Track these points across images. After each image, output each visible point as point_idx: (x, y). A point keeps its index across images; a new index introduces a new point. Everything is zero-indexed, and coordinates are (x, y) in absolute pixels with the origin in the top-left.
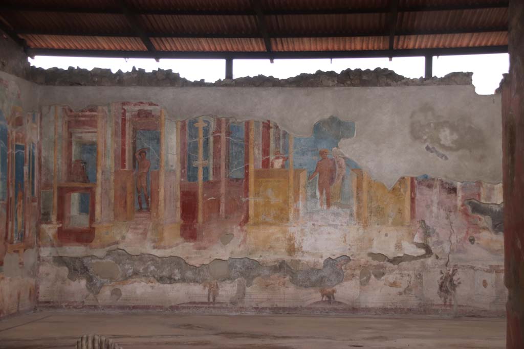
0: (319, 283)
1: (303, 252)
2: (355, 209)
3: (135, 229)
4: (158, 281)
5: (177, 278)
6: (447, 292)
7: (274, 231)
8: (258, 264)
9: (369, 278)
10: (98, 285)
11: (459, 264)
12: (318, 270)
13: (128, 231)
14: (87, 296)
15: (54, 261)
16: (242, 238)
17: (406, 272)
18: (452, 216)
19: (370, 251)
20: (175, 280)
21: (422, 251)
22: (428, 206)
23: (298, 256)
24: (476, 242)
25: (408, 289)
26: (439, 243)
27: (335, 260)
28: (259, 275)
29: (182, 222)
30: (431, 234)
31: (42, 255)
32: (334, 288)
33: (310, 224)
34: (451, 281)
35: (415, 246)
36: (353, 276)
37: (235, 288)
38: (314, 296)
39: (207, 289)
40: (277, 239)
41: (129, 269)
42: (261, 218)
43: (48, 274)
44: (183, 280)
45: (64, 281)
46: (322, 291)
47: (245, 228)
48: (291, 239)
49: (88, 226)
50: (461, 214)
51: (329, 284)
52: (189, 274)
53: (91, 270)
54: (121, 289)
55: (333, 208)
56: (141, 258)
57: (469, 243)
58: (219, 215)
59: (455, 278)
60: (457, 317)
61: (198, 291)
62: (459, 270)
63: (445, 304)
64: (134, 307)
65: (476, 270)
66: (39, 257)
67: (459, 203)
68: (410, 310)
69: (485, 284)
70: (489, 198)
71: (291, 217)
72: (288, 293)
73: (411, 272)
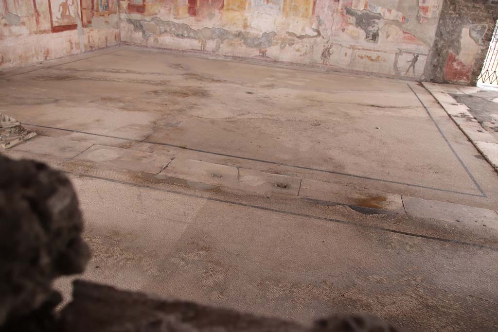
0: (259, 46)
1: (251, 28)
2: (282, 5)
3: (165, 7)
4: (176, 36)
5: (186, 36)
6: (325, 57)
7: (237, 15)
8: (227, 32)
9: (285, 46)
10: (148, 36)
11: (334, 42)
12: (259, 38)
13: (161, 8)
14: (143, 41)
15: (127, 21)
16: (219, 17)
17: (306, 44)
18: (335, 15)
19: (287, 30)
20: (185, 37)
21: (316, 34)
22: (322, 8)
23: (248, 30)
24: (345, 31)
25: (306, 54)
26: (326, 30)
27: (268, 34)
28: (228, 38)
29: (189, 5)
30: (322, 24)
31: (121, 17)
32: (266, 49)
33: (256, 12)
34: (329, 51)
35: (312, 30)
36: (277, 43)
37: (215, 44)
38: (256, 52)
39: (201, 43)
40: (238, 19)
41: (162, 29)
42: (231, 6)
43: (124, 28)
44: (189, 37)
45: (132, 31)
46: (259, 50)
47: (221, 11)
48: (245, 20)
49: (142, 3)
50: (340, 14)
51: (264, 46)
52: (192, 34)
53: (144, 27)
54: (159, 39)
55: (270, 4)
56: (168, 23)
57: (341, 31)
58: (208, 3)
59: (331, 50)
60: (328, 71)
61: (196, 44)
62: (334, 46)
63: (323, 64)
64: (164, 49)
65: (342, 47)
66: (120, 18)
67: (340, 8)
68: (304, 65)
69: (346, 54)
70: (356, 6)
71: (247, 7)
72: (242, 50)
73: (308, 45)
